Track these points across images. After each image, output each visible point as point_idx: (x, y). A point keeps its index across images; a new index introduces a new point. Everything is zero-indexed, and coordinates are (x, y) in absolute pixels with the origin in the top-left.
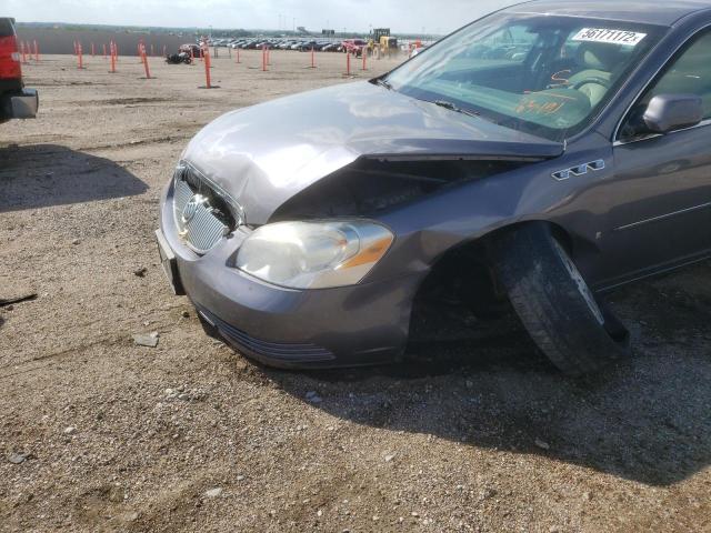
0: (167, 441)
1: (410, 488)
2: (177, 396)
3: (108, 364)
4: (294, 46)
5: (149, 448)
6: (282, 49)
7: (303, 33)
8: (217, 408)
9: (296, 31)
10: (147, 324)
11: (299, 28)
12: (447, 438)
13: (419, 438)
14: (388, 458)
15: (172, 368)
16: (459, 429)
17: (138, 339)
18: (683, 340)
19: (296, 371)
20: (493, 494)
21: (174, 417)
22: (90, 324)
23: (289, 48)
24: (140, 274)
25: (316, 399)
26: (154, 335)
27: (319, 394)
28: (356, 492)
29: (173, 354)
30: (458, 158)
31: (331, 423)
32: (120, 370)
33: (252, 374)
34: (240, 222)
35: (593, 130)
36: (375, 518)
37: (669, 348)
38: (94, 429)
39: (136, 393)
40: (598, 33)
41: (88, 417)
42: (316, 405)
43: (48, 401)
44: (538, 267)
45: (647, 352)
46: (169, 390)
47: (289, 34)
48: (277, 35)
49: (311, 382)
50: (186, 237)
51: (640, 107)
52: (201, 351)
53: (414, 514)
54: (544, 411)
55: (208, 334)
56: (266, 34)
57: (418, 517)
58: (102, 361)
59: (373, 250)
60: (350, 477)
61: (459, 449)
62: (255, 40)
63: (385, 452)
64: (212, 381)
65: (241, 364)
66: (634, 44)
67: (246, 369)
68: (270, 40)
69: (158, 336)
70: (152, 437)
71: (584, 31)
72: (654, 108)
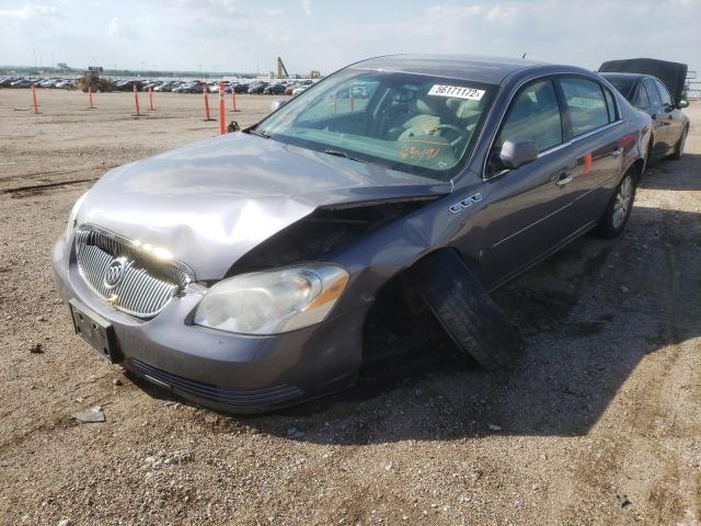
0: (180, 506)
1: (419, 486)
2: (163, 462)
3: (62, 450)
4: (58, 85)
5: (166, 516)
6: (43, 87)
7: (65, 69)
8: (210, 463)
9: (56, 67)
10: (80, 400)
11: (61, 65)
12: (424, 439)
13: (401, 445)
14: (388, 468)
15: (138, 437)
16: (429, 431)
17: (81, 416)
18: (547, 327)
19: (270, 414)
20: (481, 474)
21: (173, 482)
22: (10, 413)
23: (53, 87)
24: (37, 350)
25: (299, 434)
26: (96, 409)
27: (300, 430)
28: (378, 503)
29: (130, 423)
30: (384, 202)
31: (325, 452)
32: (80, 452)
33: (227, 424)
34: (188, 280)
35: (469, 170)
36: (405, 518)
37: (542, 335)
38: (91, 515)
39: (114, 470)
40: (447, 89)
41: (75, 506)
42: (301, 440)
43: (15, 501)
44: (459, 285)
45: (530, 342)
46: (149, 459)
47: (47, 70)
48: (34, 71)
49: (287, 420)
50: (117, 303)
51: (496, 149)
52: (158, 415)
53: (433, 505)
54: (483, 401)
55: (154, 397)
56: (20, 70)
57: (437, 507)
58: (52, 448)
59: (334, 289)
60: (366, 490)
61: (438, 446)
62: (8, 77)
63: (382, 465)
64: (189, 440)
65: (211, 418)
66: (479, 98)
67: (218, 422)
68: (27, 78)
69: (101, 410)
70: (163, 506)
71: (436, 87)
72: (507, 150)
